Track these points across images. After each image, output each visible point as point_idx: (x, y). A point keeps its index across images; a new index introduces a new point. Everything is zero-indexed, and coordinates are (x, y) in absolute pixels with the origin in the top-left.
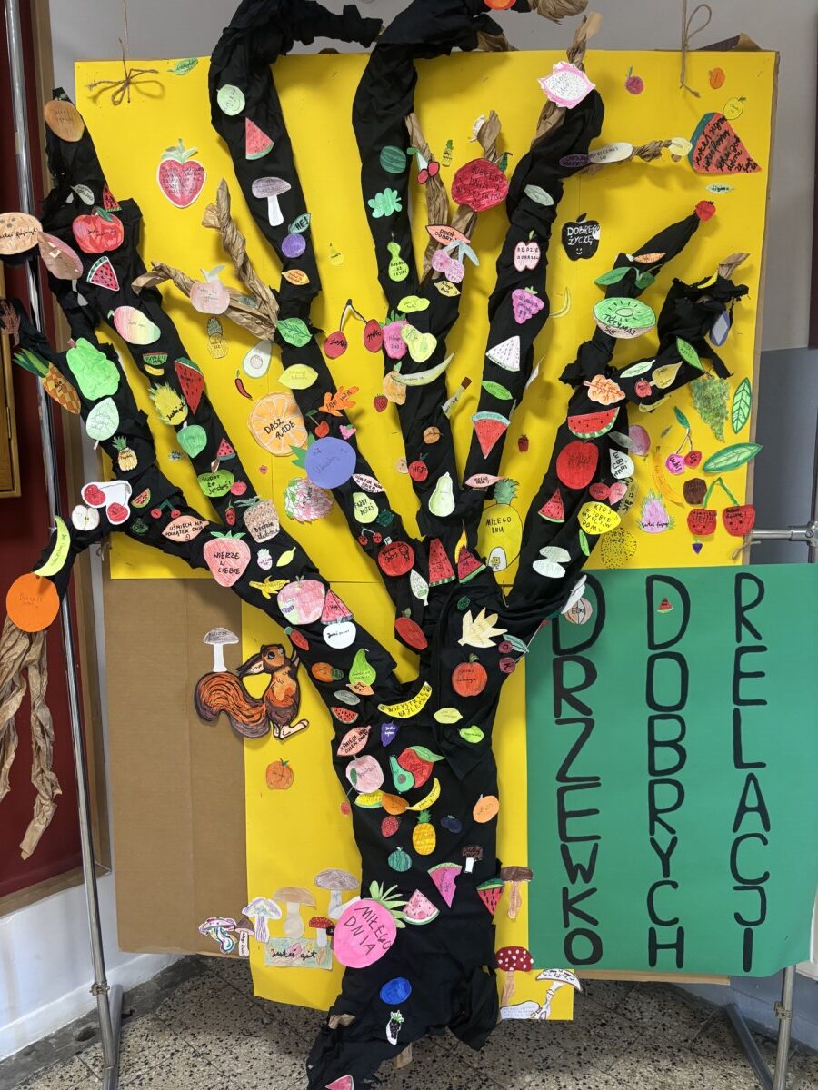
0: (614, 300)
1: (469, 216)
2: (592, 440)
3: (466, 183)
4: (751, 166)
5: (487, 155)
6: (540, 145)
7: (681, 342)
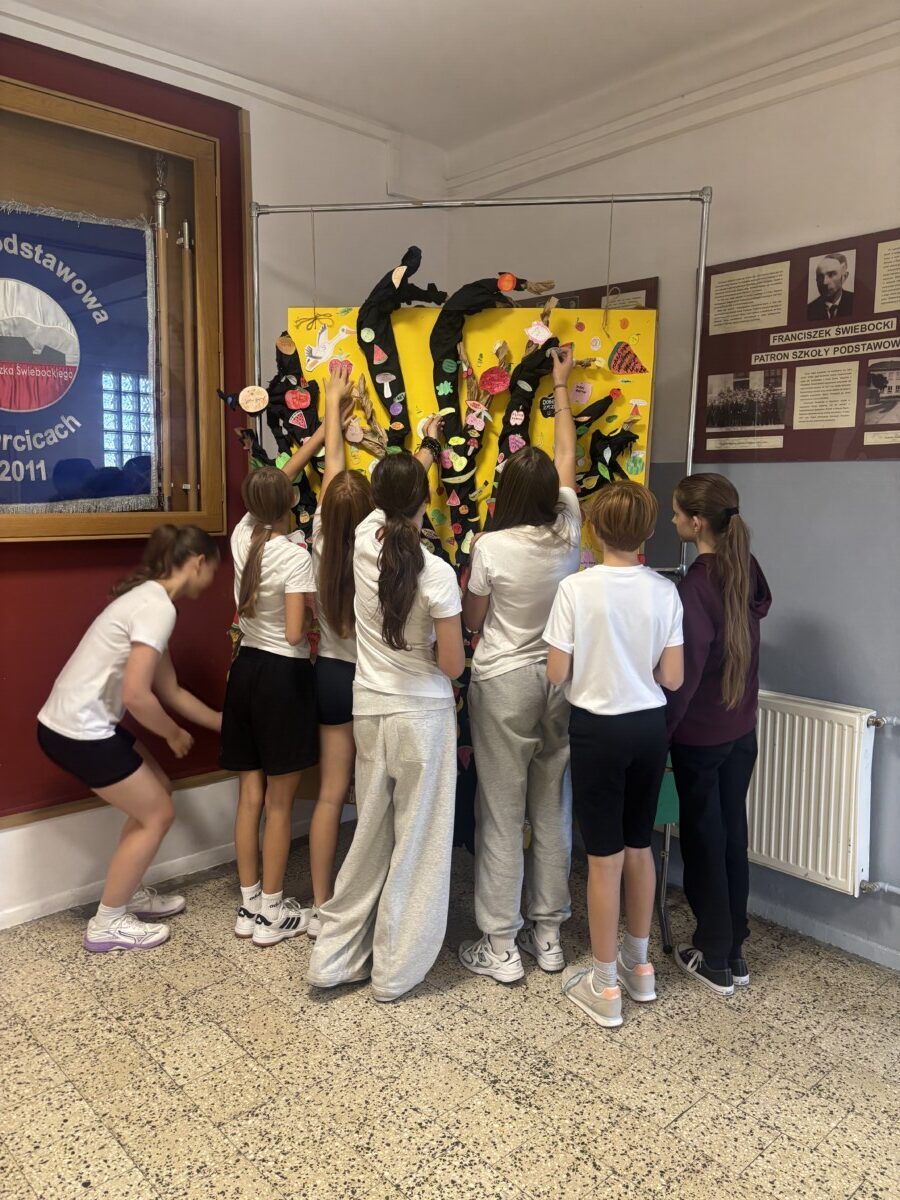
1: (488, 396)
3: (488, 378)
4: (643, 370)
5: (500, 363)
6: (525, 360)
7: (600, 464)
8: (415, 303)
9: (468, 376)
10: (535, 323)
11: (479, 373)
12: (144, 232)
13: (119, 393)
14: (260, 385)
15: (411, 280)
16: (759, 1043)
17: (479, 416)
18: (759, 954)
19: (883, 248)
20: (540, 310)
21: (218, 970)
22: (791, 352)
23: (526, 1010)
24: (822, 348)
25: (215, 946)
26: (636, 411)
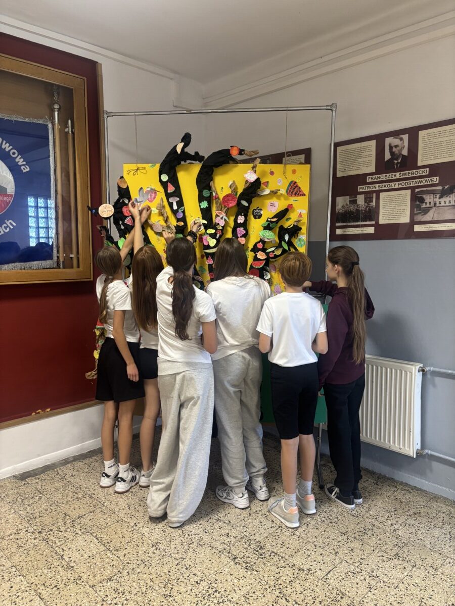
0: (265, 231)
1: (226, 208)
2: (258, 269)
3: (226, 200)
4: (304, 195)
5: (232, 192)
6: (245, 190)
7: (283, 243)
8: (188, 161)
9: (216, 198)
10: (249, 171)
11: (221, 197)
12: (47, 125)
13: (37, 207)
14: (109, 203)
15: (186, 150)
16: (368, 533)
17: (222, 218)
18: (367, 488)
19: (422, 134)
20: (252, 165)
21: (92, 505)
22: (377, 185)
23: (250, 520)
24: (392, 183)
25: (89, 493)
26: (300, 215)
